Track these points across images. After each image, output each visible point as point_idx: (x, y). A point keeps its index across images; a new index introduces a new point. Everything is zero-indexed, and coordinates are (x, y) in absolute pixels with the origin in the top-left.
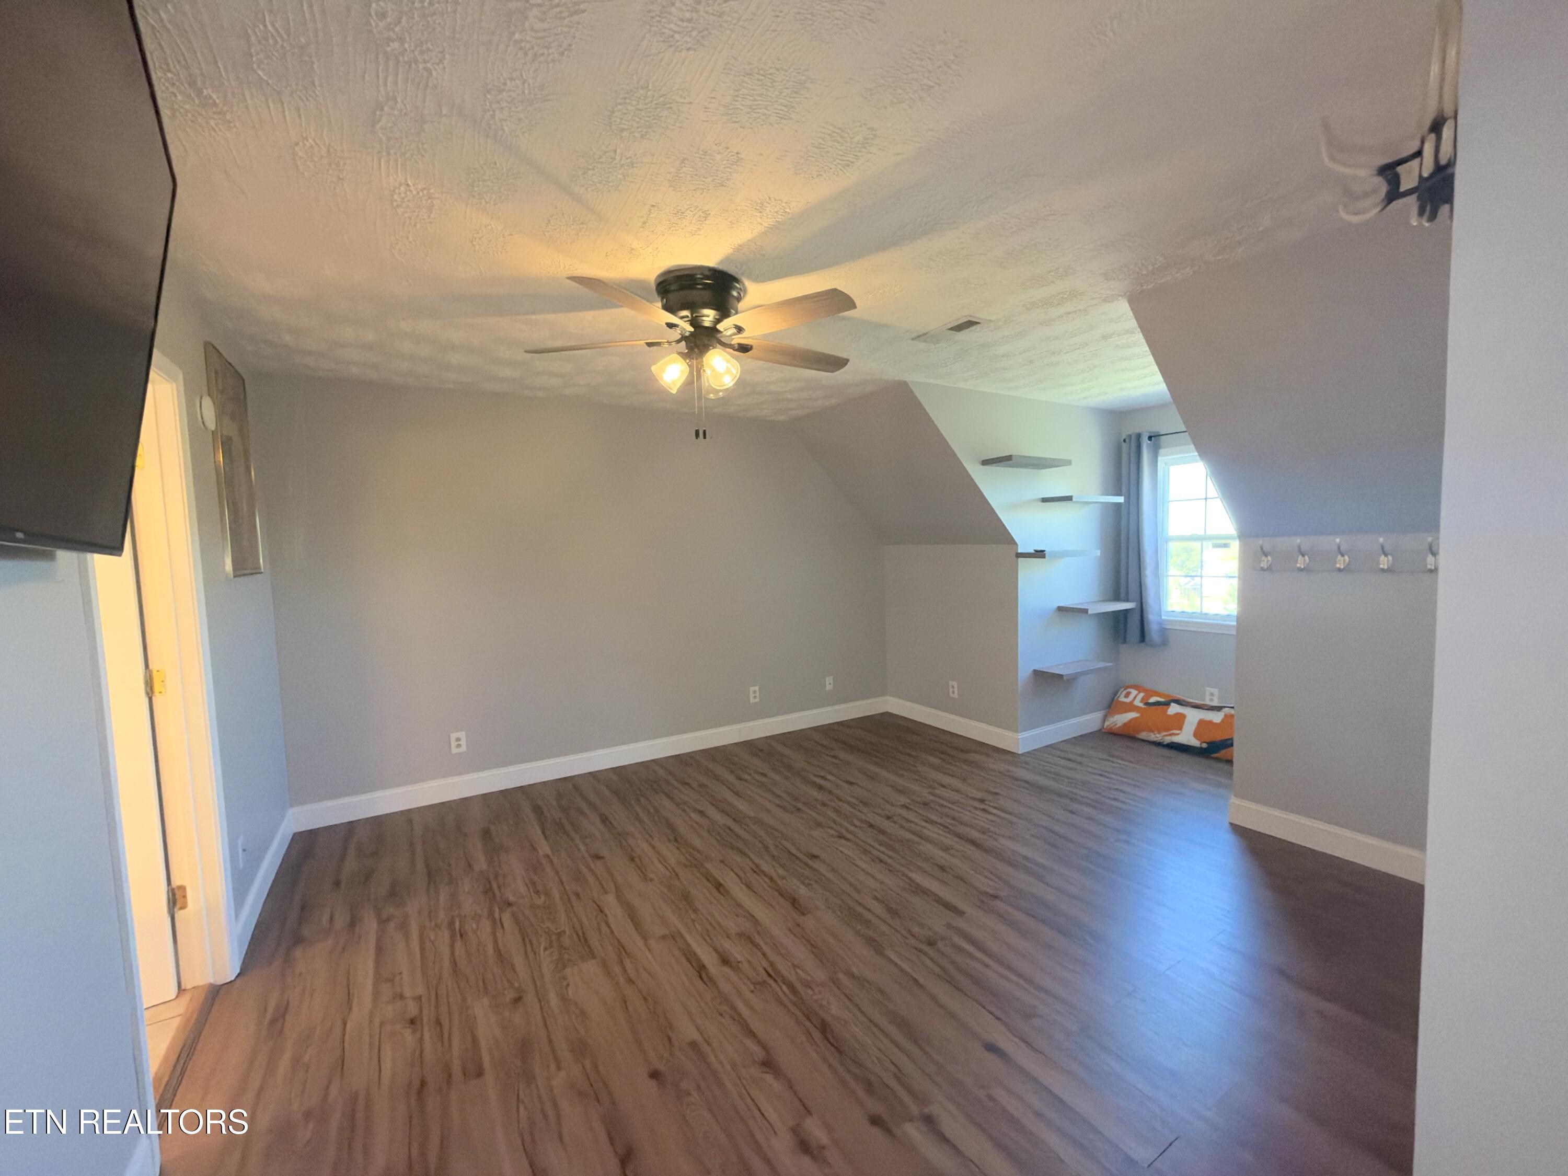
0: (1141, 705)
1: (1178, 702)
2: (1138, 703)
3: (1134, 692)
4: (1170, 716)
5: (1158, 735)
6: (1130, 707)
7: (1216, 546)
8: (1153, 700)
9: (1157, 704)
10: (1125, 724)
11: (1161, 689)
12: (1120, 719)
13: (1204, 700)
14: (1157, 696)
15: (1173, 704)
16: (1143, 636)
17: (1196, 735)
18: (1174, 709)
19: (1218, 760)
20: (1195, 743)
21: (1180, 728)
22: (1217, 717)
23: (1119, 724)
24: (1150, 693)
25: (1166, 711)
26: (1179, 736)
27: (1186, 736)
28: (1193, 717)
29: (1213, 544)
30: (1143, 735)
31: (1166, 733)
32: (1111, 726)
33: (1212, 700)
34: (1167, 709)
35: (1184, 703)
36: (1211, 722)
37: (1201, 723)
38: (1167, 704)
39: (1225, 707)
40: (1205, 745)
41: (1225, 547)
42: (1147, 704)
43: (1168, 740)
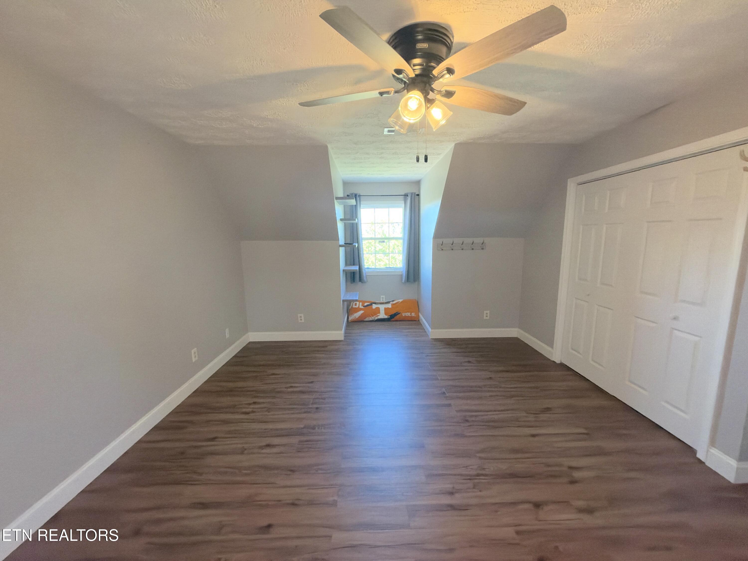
0: (362, 307)
1: (375, 303)
2: (361, 307)
3: (358, 303)
4: (374, 309)
5: (372, 318)
6: (358, 309)
7: (379, 242)
8: (366, 304)
9: (368, 305)
10: (359, 317)
11: (368, 300)
12: (357, 315)
13: (380, 301)
14: (366, 302)
15: (373, 305)
16: (361, 279)
17: (386, 314)
18: (374, 306)
19: (394, 321)
20: (386, 317)
21: (379, 313)
22: (389, 306)
23: (357, 317)
24: (363, 302)
25: (372, 308)
26: (380, 316)
27: (382, 315)
28: (382, 308)
29: (379, 241)
30: (367, 319)
31: (375, 316)
32: (354, 318)
33: (383, 300)
34: (372, 306)
35: (377, 303)
36: (388, 308)
37: (386, 309)
38: (371, 304)
39: (390, 301)
40: (389, 317)
41: (383, 242)
42: (364, 306)
43: (376, 318)
